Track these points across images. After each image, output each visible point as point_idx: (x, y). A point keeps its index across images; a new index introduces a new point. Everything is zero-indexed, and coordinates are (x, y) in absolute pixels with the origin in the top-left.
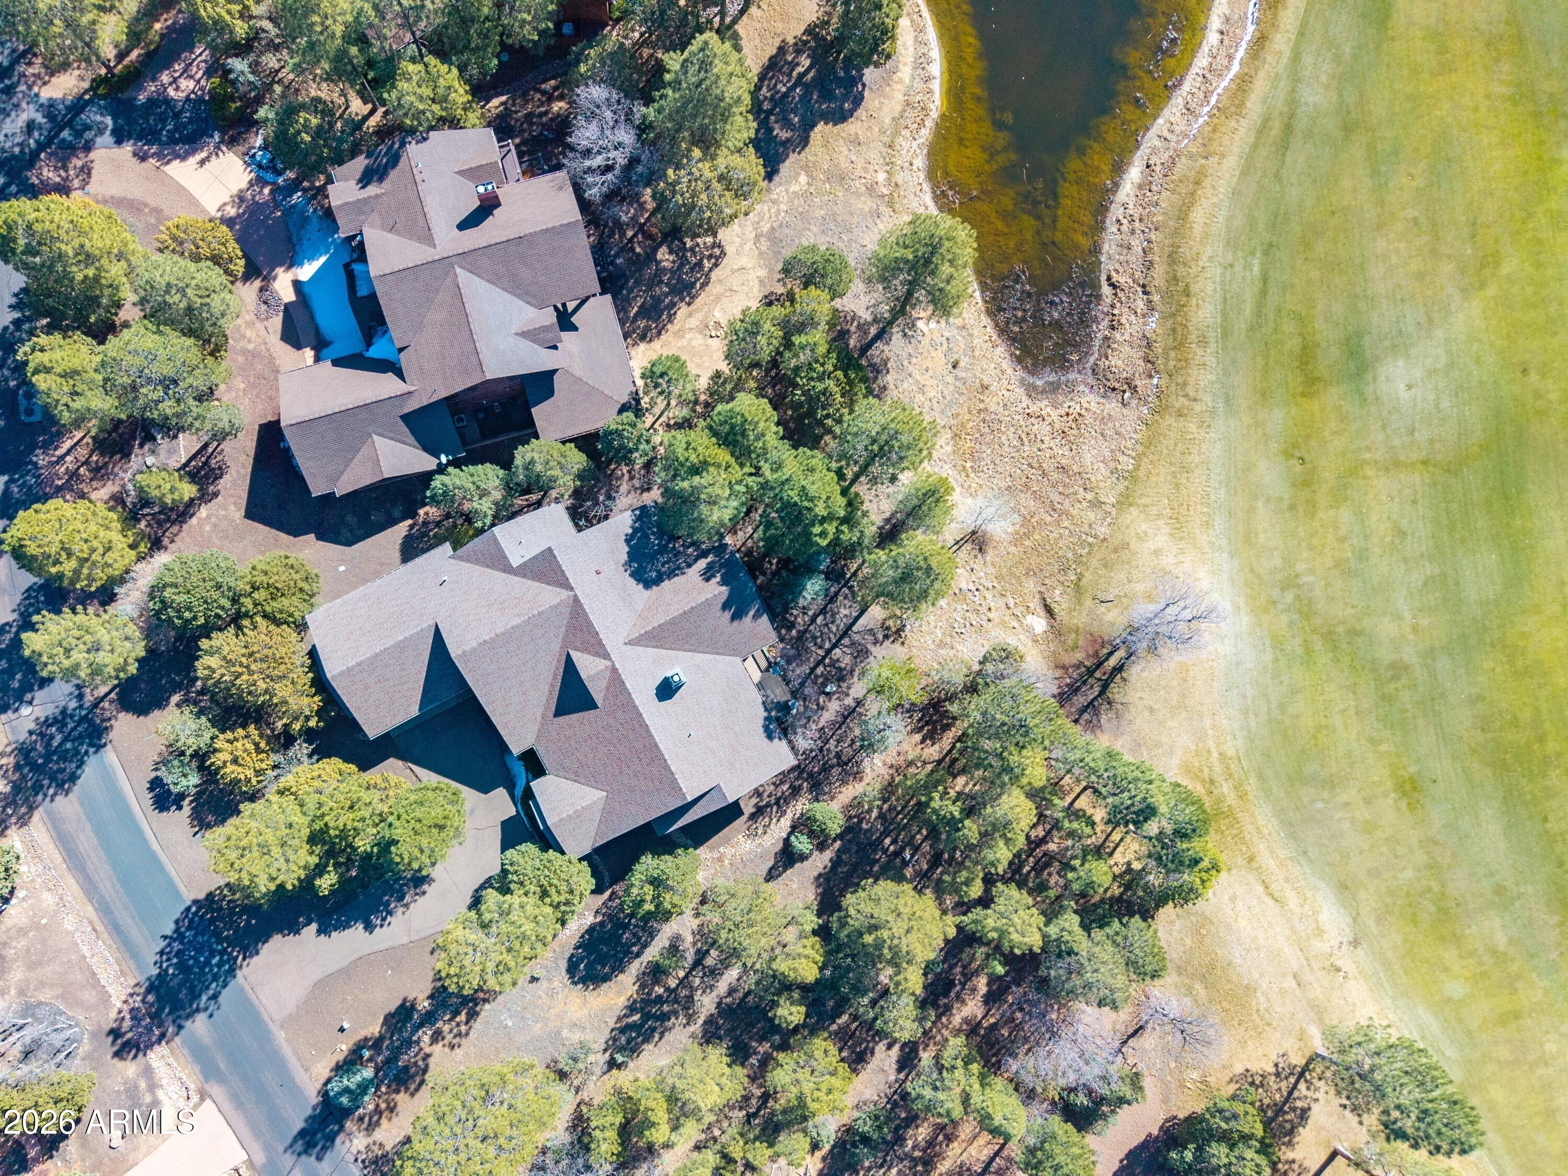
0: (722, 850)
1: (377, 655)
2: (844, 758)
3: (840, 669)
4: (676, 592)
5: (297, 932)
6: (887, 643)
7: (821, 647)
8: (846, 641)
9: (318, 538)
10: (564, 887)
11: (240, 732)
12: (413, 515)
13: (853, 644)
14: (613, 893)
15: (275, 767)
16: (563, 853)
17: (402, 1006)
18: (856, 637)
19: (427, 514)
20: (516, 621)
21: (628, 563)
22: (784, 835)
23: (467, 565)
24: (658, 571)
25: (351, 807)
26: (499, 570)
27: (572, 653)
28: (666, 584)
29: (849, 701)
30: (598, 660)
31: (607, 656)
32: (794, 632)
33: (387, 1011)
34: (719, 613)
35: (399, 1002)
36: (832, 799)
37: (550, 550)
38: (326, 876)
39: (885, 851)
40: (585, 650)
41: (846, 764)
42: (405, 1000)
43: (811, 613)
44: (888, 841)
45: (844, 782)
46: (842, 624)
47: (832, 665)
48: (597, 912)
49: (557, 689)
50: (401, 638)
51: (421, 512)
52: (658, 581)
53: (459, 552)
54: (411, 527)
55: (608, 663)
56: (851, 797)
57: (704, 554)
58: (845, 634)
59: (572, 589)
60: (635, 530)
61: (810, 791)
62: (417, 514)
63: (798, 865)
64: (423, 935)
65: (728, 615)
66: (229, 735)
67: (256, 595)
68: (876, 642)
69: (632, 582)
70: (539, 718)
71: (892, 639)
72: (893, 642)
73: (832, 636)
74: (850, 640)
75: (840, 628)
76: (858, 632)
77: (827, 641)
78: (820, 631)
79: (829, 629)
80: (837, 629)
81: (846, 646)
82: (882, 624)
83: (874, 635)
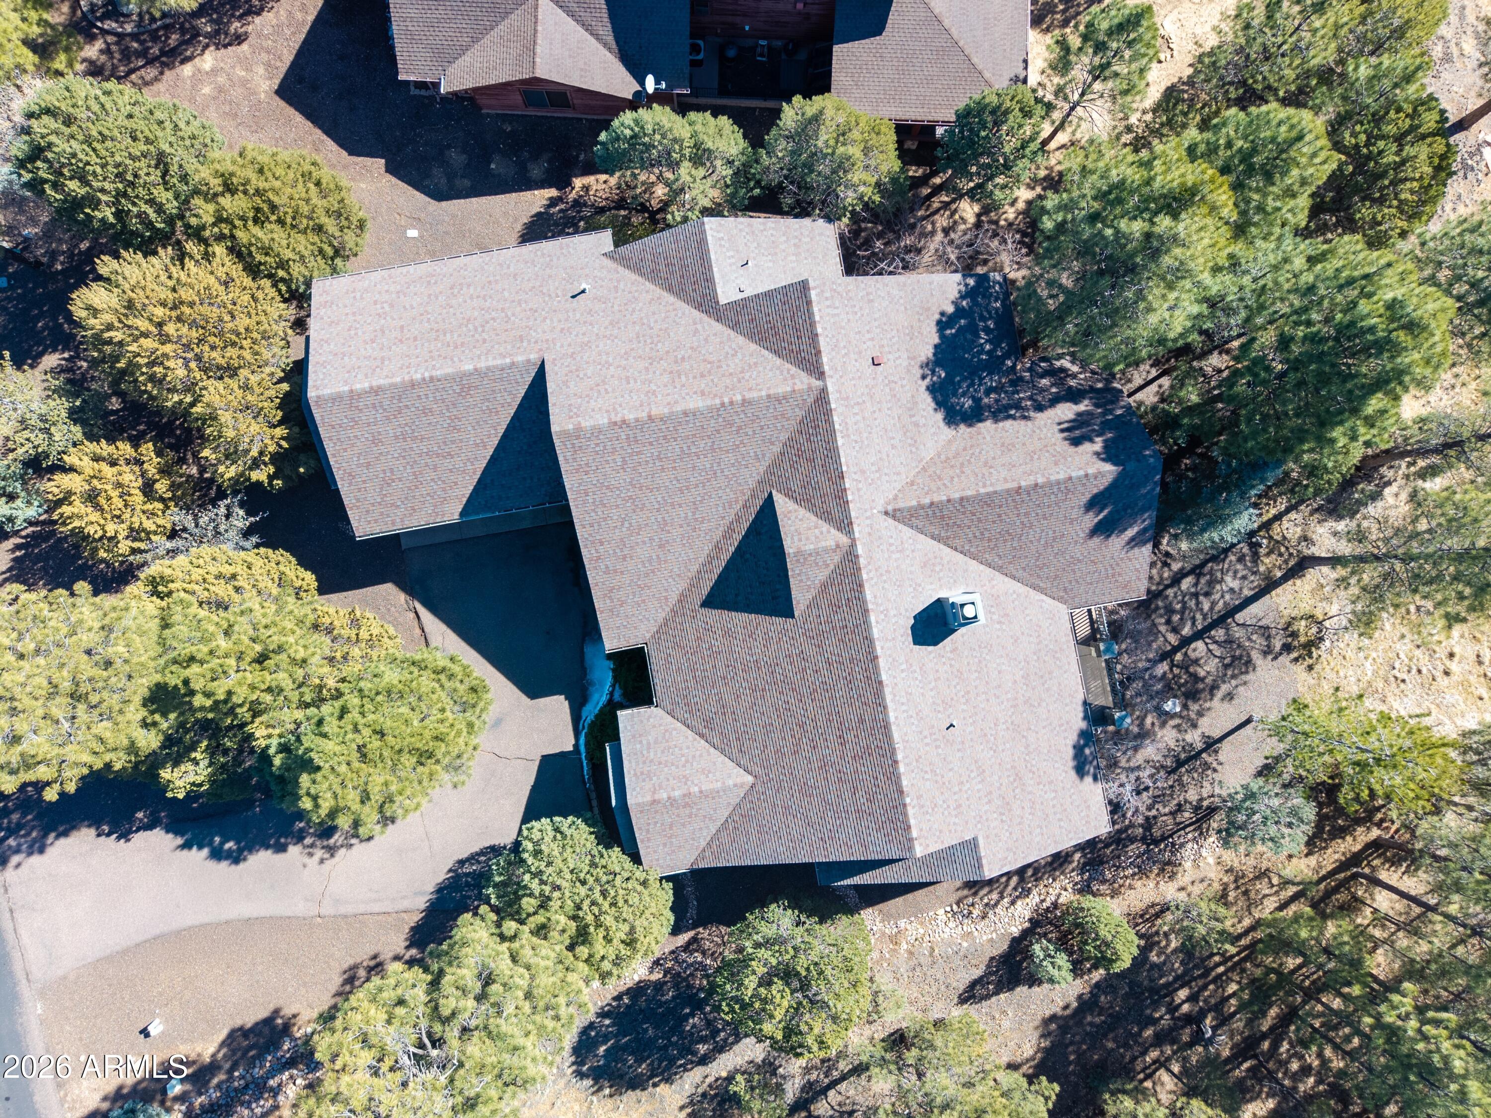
0: (902, 923)
1: (413, 384)
2: (1156, 832)
3: (1196, 678)
4: (1007, 448)
5: (125, 836)
6: (1285, 659)
7: (1175, 630)
8: (1219, 633)
9: (388, 170)
10: (620, 933)
11: (125, 448)
12: (564, 183)
13: (1229, 641)
14: (694, 940)
15: (173, 534)
16: (636, 859)
17: (268, 1021)
18: (1238, 633)
19: (586, 188)
20: (696, 403)
21: (931, 366)
22: (1015, 931)
23: (634, 277)
24: (977, 401)
25: (261, 659)
26: (689, 301)
27: (778, 499)
28: (987, 427)
29: (1194, 738)
30: (825, 527)
31: (845, 525)
33: (238, 1023)
34: (1076, 513)
35: (263, 1014)
36: (1114, 894)
37: (803, 287)
38: (189, 766)
39: (1173, 1009)
40: (803, 500)
41: (1156, 842)
42: (276, 1012)
43: (1176, 566)
44: (1183, 994)
45: (1142, 872)
46: (1221, 599)
47: (1185, 666)
48: (657, 963)
49: (725, 557)
50: (468, 367)
51: (578, 182)
52: (973, 417)
53: (623, 250)
54: (553, 202)
55: (844, 540)
56: (1147, 901)
57: (1073, 396)
58: (1221, 620)
59: (821, 375)
60: (960, 311)
61: (1082, 869)
62: (569, 184)
63: (1022, 990)
64: (342, 910)
65: (1091, 520)
66: (104, 448)
67: (226, 201)
68: (1267, 652)
69: (927, 402)
70: (674, 598)
71: (1295, 655)
72: (1296, 660)
73: (1199, 616)
74: (1227, 634)
75: (1217, 608)
76: (1243, 625)
77: (1189, 623)
78: (1184, 603)
79: (1198, 603)
80: (1212, 609)
81: (1216, 642)
82: (1289, 624)
83: (1268, 638)
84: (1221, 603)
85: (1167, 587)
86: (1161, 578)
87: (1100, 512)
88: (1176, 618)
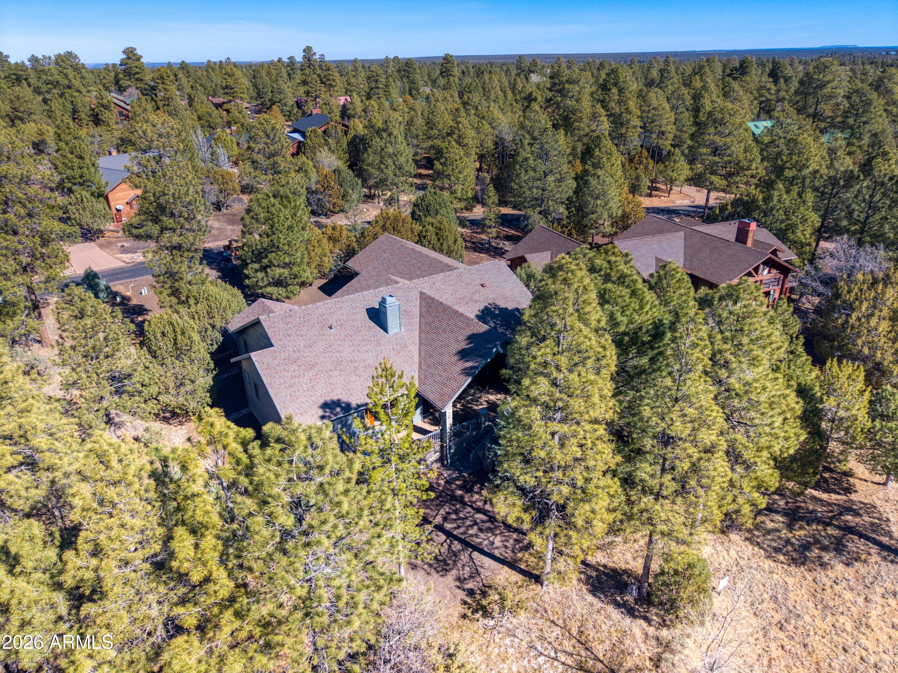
6: (461, 595)
7: (445, 519)
8: (457, 546)
13: (455, 554)
18: (464, 557)
32: (459, 492)
34: (462, 338)
43: (488, 507)
58: (466, 544)
68: (461, 580)
71: (469, 600)
72: (465, 603)
73: (462, 530)
74: (459, 551)
75: (474, 539)
76: (472, 559)
77: (455, 525)
78: (467, 518)
79: (471, 526)
80: (472, 536)
81: (450, 546)
82: (490, 587)
83: (471, 577)
84: (479, 540)
85: (471, 507)
86: (475, 502)
87: (470, 343)
88: (454, 516)
